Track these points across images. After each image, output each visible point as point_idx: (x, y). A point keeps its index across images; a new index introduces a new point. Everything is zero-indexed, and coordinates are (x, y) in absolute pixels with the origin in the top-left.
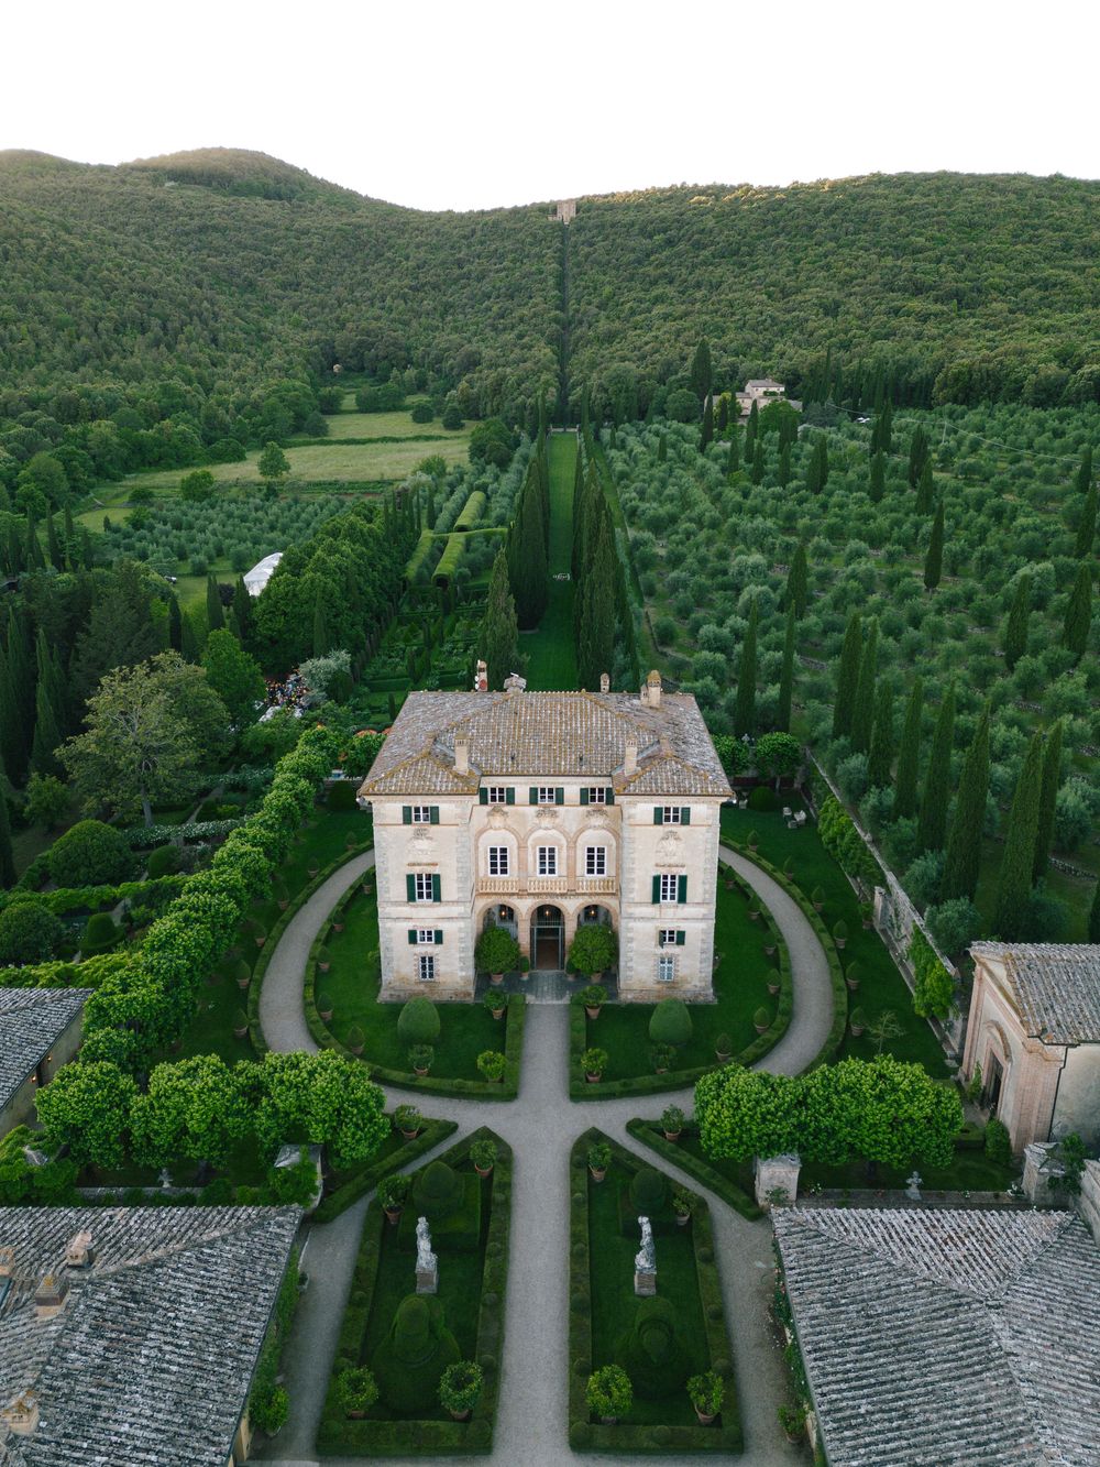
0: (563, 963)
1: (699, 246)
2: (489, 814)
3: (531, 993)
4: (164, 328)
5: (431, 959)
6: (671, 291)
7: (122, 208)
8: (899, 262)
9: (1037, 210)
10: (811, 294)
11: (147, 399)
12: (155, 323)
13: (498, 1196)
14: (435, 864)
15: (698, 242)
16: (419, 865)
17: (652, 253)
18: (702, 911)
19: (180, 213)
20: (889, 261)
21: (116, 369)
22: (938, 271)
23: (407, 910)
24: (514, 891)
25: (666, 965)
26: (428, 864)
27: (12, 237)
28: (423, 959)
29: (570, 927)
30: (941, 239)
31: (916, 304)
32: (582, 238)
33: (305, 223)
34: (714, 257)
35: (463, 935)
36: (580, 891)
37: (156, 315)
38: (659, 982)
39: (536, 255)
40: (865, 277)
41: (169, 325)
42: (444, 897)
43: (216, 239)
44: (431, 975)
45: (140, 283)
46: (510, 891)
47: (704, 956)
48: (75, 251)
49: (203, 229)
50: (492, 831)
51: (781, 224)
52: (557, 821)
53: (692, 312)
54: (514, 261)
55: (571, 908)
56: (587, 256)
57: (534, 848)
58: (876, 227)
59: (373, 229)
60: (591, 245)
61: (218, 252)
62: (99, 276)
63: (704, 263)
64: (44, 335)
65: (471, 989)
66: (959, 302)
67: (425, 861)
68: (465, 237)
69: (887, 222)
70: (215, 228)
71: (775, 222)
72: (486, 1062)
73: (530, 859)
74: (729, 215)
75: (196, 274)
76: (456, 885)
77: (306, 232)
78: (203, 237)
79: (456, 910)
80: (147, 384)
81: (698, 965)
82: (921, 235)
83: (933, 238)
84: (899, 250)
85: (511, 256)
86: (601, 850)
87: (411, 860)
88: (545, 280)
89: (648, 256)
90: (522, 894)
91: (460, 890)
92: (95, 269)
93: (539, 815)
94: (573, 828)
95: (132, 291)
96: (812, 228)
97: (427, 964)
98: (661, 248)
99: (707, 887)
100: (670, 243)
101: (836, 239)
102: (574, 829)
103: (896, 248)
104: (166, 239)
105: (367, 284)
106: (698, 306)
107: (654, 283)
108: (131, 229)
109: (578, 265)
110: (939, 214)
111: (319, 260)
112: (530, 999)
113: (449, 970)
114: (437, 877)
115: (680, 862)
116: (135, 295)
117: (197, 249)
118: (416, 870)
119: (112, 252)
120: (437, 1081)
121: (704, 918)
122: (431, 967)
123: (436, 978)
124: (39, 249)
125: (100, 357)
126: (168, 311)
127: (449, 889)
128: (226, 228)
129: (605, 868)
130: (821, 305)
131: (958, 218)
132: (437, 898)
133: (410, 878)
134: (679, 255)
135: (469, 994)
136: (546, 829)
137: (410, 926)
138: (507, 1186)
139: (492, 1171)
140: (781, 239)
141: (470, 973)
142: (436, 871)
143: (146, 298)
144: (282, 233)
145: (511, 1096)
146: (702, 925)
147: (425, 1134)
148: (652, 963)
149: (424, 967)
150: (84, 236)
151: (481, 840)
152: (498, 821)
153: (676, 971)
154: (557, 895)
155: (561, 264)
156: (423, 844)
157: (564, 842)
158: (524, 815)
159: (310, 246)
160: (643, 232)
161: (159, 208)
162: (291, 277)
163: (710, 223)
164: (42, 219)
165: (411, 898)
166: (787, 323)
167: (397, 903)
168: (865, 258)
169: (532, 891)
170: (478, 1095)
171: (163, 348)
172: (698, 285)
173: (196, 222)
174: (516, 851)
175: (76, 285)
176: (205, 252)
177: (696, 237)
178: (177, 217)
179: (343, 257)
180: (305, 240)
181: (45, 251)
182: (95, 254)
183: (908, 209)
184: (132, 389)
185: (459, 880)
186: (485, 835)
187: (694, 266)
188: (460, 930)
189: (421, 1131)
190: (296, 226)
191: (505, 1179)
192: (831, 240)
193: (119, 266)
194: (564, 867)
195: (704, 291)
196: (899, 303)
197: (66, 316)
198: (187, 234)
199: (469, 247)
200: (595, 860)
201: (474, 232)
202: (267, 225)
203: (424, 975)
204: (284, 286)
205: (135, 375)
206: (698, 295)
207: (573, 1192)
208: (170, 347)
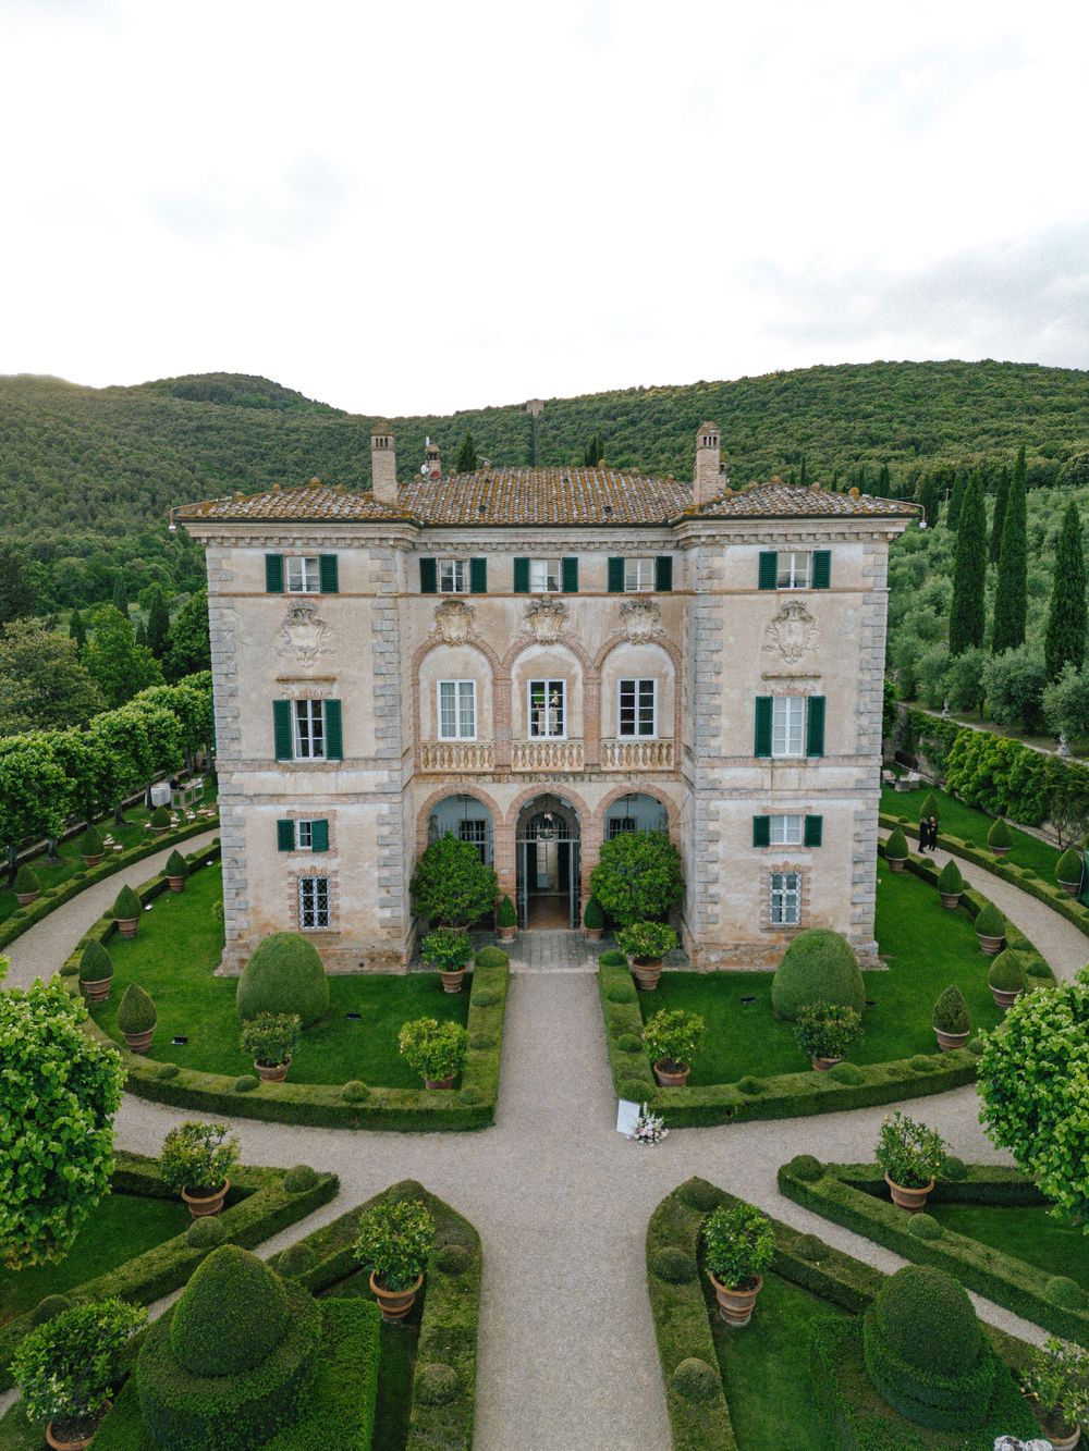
0: (577, 915)
1: (658, 422)
2: (439, 612)
3: (519, 957)
4: (154, 501)
5: (323, 885)
6: (635, 457)
7: (126, 412)
8: (852, 424)
9: (976, 383)
10: (773, 448)
11: (124, 547)
12: (145, 497)
13: (430, 1372)
14: (330, 680)
15: (659, 420)
16: (299, 680)
17: (616, 431)
18: (853, 773)
19: (180, 416)
20: (843, 423)
21: (101, 528)
22: (891, 428)
23: (273, 779)
24: (487, 768)
25: (784, 892)
26: (316, 680)
27: (15, 425)
28: (308, 886)
29: (591, 842)
30: (889, 406)
31: (876, 451)
32: (551, 424)
33: (294, 424)
34: (675, 429)
35: (386, 830)
36: (609, 767)
37: (148, 490)
38: (770, 929)
39: (508, 440)
40: (821, 436)
41: (158, 498)
42: (349, 751)
43: (212, 436)
44: (323, 920)
45: (135, 464)
46: (478, 769)
47: (860, 869)
48: (75, 438)
49: (199, 429)
50: (443, 650)
51: (736, 403)
52: (566, 626)
53: (658, 470)
54: (487, 446)
55: (591, 800)
56: (555, 437)
57: (522, 682)
58: (825, 400)
59: (358, 427)
60: (558, 429)
61: (212, 446)
62: (95, 458)
63: (667, 434)
64: (32, 497)
65: (403, 947)
66: (917, 449)
67: (310, 673)
68: (442, 430)
69: (836, 395)
70: (211, 428)
71: (729, 401)
72: (419, 1037)
73: (516, 704)
74: (686, 398)
75: (189, 462)
76: (372, 725)
77: (296, 430)
78: (199, 435)
79: (371, 778)
80: (128, 538)
81: (848, 889)
82: (869, 404)
83: (881, 406)
84: (850, 417)
85: (484, 443)
86: (647, 686)
87: (283, 669)
88: (516, 457)
89: (612, 434)
90: (501, 773)
91: (381, 735)
92: (92, 453)
93: (533, 613)
94: (594, 640)
95: (125, 471)
96: (765, 404)
97: (315, 896)
98: (623, 427)
99: (865, 721)
100: (633, 423)
101: (790, 411)
102: (597, 642)
103: (846, 414)
104: (165, 436)
105: (349, 469)
106: (662, 465)
107: (621, 452)
108: (133, 428)
109: (548, 444)
110: (883, 389)
111: (307, 452)
112: (516, 966)
113: (358, 906)
114: (334, 707)
115: (811, 669)
116: (127, 473)
117: (193, 444)
118: (295, 692)
119: (112, 442)
120: (303, 1088)
121: (859, 788)
122: (323, 902)
123: (332, 926)
124: (39, 435)
125: (87, 517)
126: (157, 487)
127: (359, 735)
128: (221, 429)
129: (655, 722)
130: (782, 456)
131: (902, 391)
132: (336, 751)
133: (281, 709)
134: (642, 430)
135: (397, 958)
136: (546, 642)
137: (280, 811)
138: (462, 1341)
139: (420, 1297)
140: (737, 413)
141: (401, 912)
142: (334, 693)
143: (138, 476)
144: (273, 431)
145: (480, 1118)
146: (855, 805)
147: (246, 1204)
148: (756, 886)
149: (308, 903)
150: (85, 429)
151: (423, 666)
152: (455, 627)
153: (805, 902)
154: (565, 775)
155: (531, 445)
156: (305, 636)
157: (578, 670)
158: (503, 615)
159: (298, 440)
160: (607, 416)
161: (162, 412)
162: (279, 466)
163: (669, 405)
164: (47, 415)
165: (283, 750)
166: (752, 469)
167: (256, 765)
168: (817, 422)
169: (520, 768)
170: (397, 1114)
171: (149, 515)
172: (662, 451)
173: (194, 424)
174: (488, 689)
175: (72, 464)
176: (200, 446)
177: (656, 415)
178: (176, 420)
179: (331, 449)
180: (294, 436)
181: (45, 436)
182: (94, 442)
183: (853, 386)
184: (113, 541)
185: (380, 715)
186: (430, 657)
187: (657, 438)
188: (381, 821)
189: (235, 1196)
190: (287, 425)
191: (460, 1320)
192: (784, 411)
193: (116, 452)
194: (579, 719)
195: (666, 455)
196: (858, 452)
197: (55, 484)
198: (185, 433)
199: (445, 437)
200: (635, 704)
201: (449, 426)
202: (259, 425)
203: (309, 920)
204: (271, 473)
205: (118, 531)
206: (662, 457)
207: (669, 1357)
208: (156, 515)
